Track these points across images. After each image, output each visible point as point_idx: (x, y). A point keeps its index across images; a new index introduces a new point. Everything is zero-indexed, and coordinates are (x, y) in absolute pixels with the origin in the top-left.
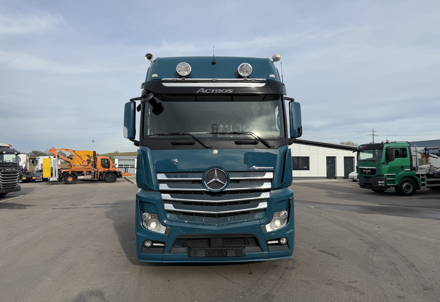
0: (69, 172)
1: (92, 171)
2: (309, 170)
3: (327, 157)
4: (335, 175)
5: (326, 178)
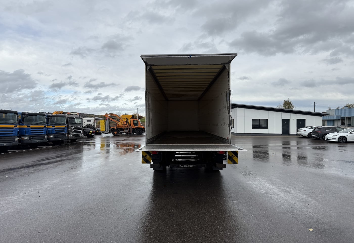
0: (115, 128)
1: (128, 128)
2: (268, 129)
3: (283, 120)
4: (289, 132)
5: (281, 135)
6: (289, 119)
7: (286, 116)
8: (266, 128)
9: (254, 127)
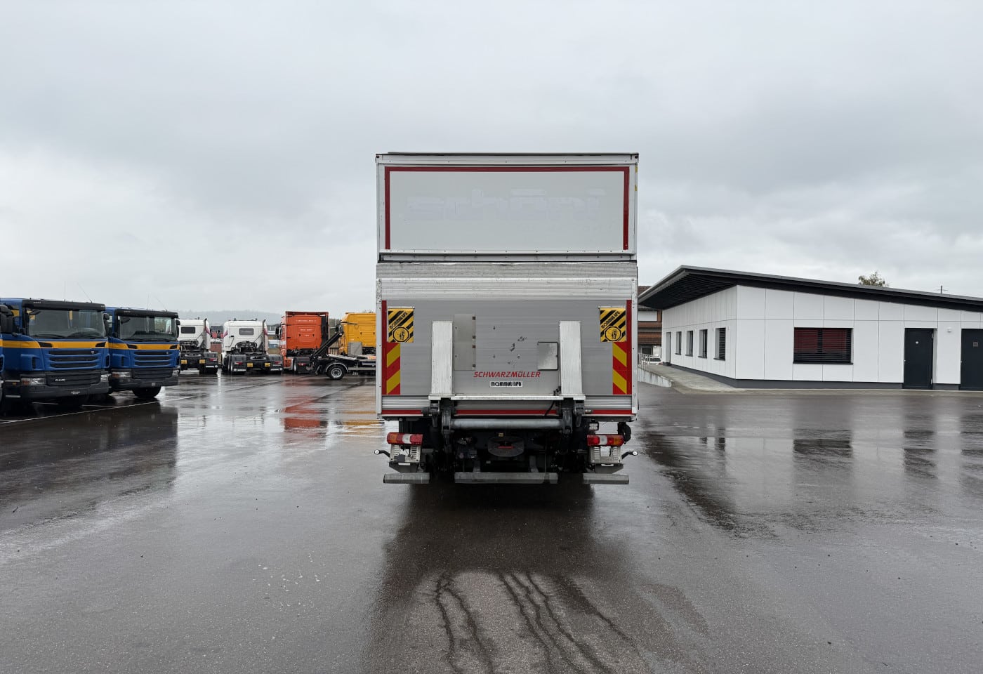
2: (852, 364)
3: (908, 331)
4: (932, 378)
5: (901, 386)
6: (932, 331)
7: (921, 317)
8: (846, 359)
9: (801, 357)
